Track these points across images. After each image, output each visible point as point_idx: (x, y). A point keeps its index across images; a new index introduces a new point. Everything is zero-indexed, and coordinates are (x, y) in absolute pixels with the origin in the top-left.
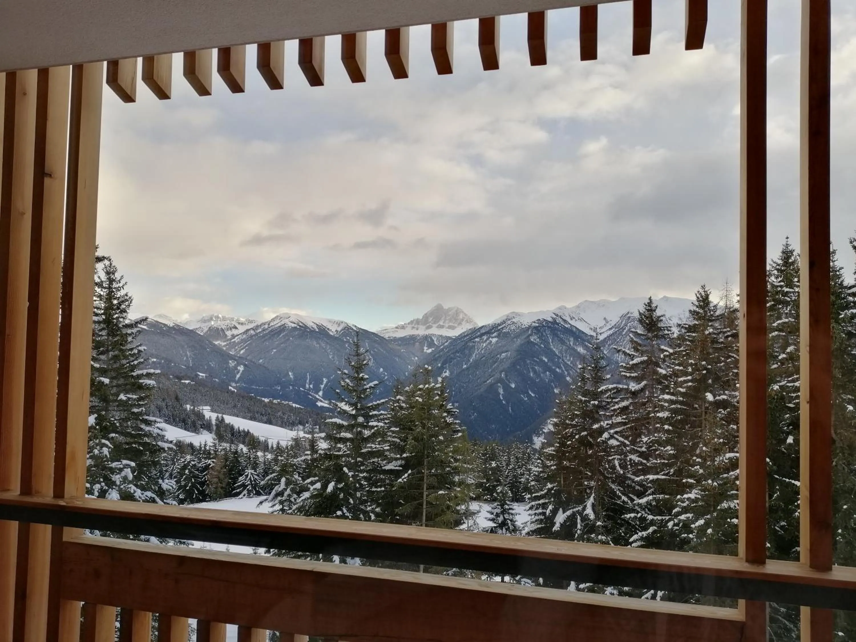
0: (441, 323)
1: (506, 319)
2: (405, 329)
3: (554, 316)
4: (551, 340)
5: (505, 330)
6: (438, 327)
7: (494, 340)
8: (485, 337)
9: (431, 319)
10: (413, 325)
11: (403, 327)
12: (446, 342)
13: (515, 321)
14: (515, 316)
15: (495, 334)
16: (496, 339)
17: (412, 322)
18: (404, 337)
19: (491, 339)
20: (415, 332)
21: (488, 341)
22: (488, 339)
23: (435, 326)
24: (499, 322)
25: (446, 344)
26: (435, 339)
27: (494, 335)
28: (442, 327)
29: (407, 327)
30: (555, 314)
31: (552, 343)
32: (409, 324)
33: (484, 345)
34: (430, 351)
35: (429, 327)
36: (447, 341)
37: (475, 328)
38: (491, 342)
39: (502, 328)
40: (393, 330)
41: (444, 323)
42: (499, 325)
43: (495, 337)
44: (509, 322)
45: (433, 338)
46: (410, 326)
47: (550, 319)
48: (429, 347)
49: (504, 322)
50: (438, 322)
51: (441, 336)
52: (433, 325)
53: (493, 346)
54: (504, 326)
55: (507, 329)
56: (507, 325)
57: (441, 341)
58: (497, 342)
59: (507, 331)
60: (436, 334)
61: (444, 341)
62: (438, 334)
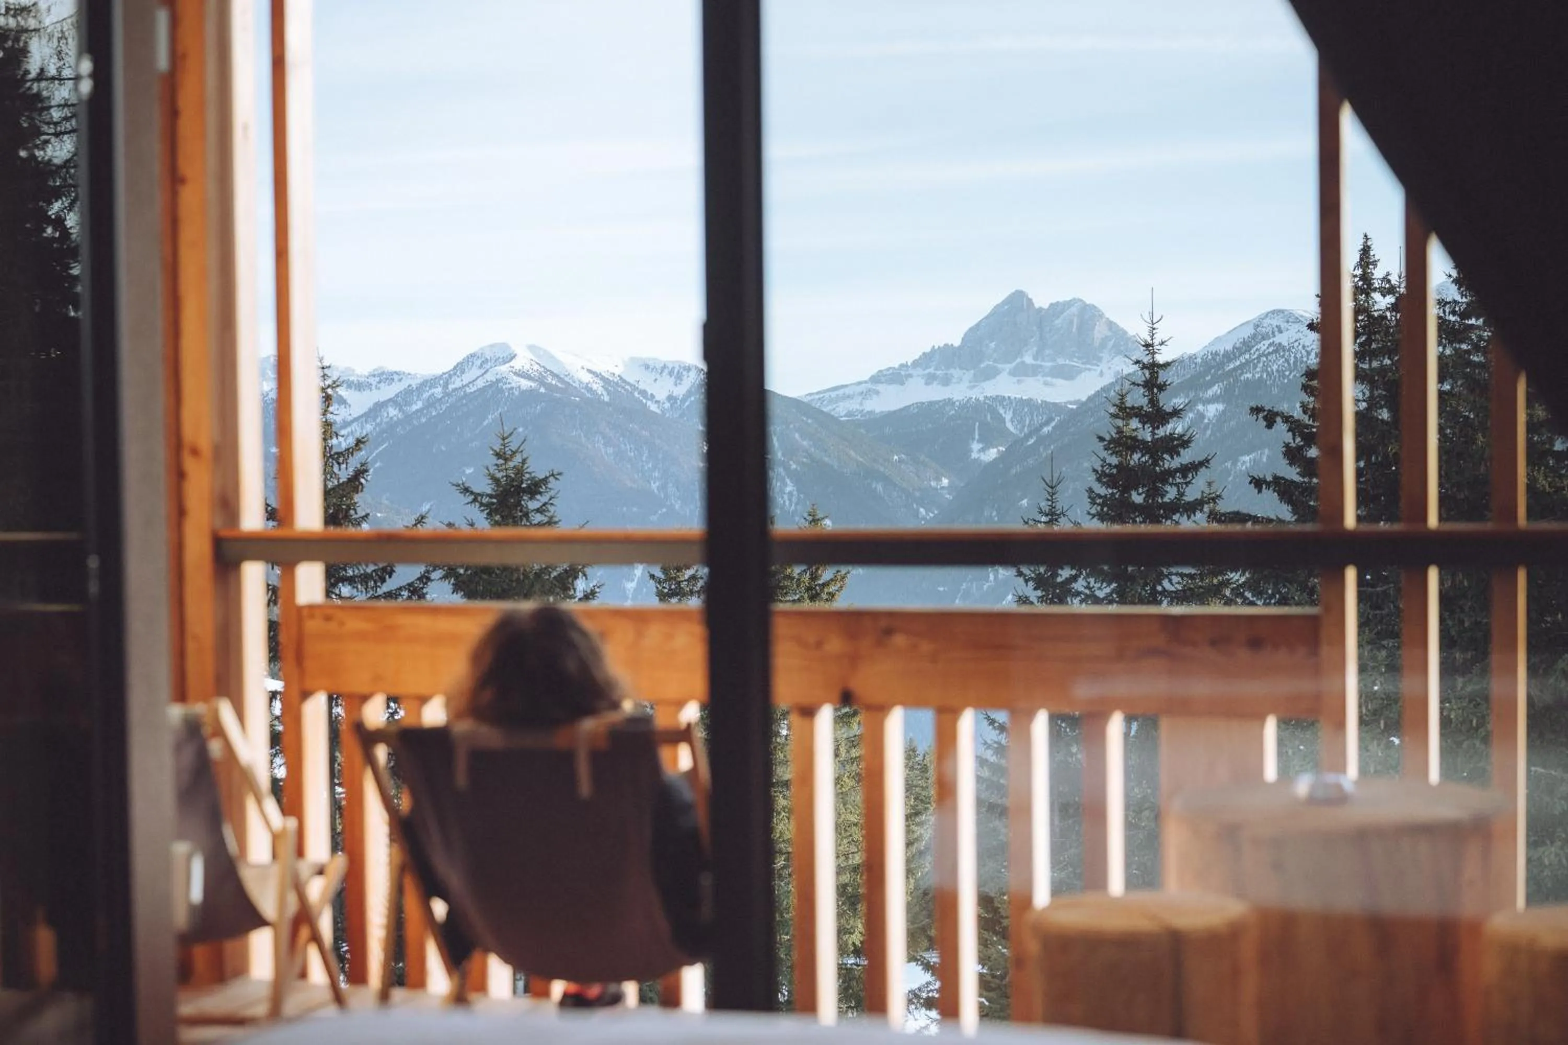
0: (1028, 359)
1: (1254, 336)
2: (902, 384)
5: (1249, 376)
6: (1013, 373)
9: (993, 345)
10: (931, 370)
11: (896, 376)
12: (1047, 423)
13: (1285, 343)
14: (1283, 325)
15: (1216, 389)
16: (1221, 407)
17: (926, 359)
18: (901, 410)
19: (1200, 407)
20: (936, 393)
23: (1008, 367)
24: (1229, 347)
25: (1046, 430)
26: (1008, 416)
27: (1210, 393)
28: (1034, 371)
29: (910, 376)
32: (916, 364)
34: (992, 454)
35: (990, 374)
36: (1051, 419)
38: (1202, 416)
39: (1242, 366)
40: (863, 388)
41: (1036, 357)
42: (1228, 356)
43: (1215, 399)
44: (1263, 346)
45: (1002, 411)
46: (919, 371)
48: (987, 443)
49: (1246, 346)
50: (1019, 353)
51: (1029, 403)
52: (1000, 366)
53: (1209, 432)
54: (1246, 360)
55: (1258, 369)
56: (1255, 356)
57: (1027, 422)
58: (1222, 417)
59: (1257, 376)
60: (1012, 398)
61: (1038, 420)
62: (1018, 396)
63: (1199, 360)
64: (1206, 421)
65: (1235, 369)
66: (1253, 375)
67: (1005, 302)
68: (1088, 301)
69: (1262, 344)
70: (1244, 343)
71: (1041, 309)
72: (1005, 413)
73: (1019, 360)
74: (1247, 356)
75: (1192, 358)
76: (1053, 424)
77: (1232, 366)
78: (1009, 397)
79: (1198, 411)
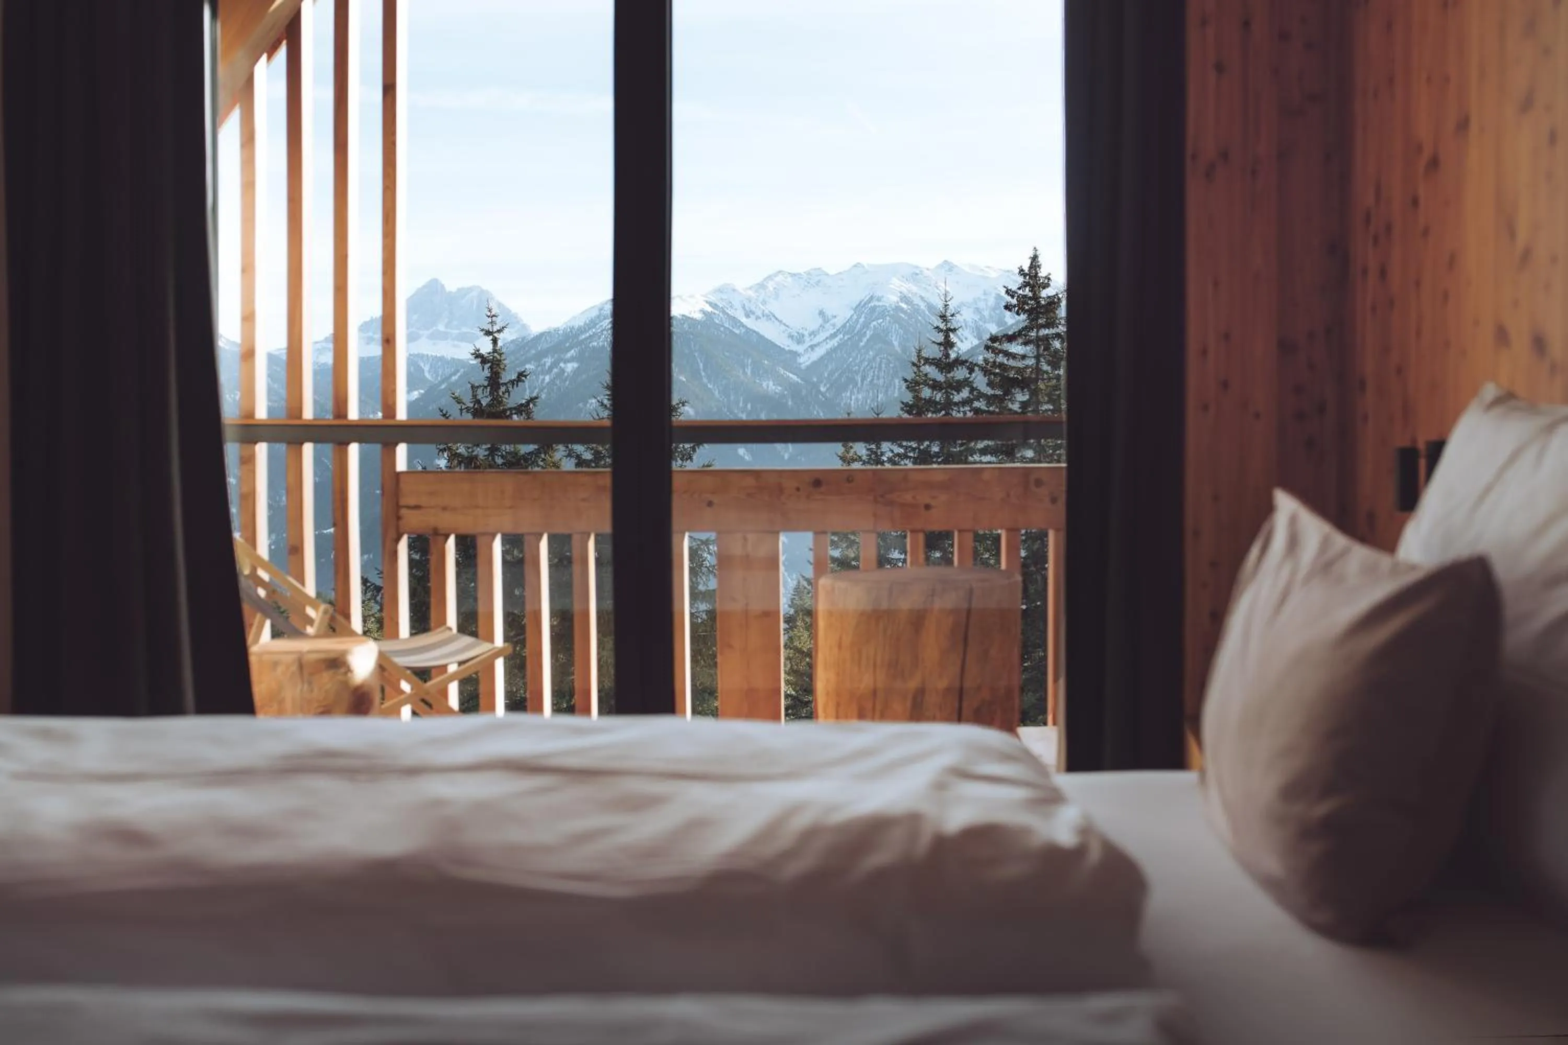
0: (441, 328)
1: (598, 317)
3: (709, 309)
4: (701, 365)
5: (595, 344)
6: (430, 337)
7: (570, 367)
8: (548, 361)
9: (415, 317)
10: (370, 334)
12: (454, 374)
15: (572, 352)
17: (366, 328)
19: (562, 365)
21: (555, 370)
22: (555, 364)
23: (427, 333)
24: (582, 324)
25: (454, 378)
26: (426, 368)
27: (569, 355)
28: (444, 336)
30: (710, 304)
31: (704, 370)
33: (547, 378)
36: (458, 371)
37: (523, 339)
38: (563, 371)
39: (589, 336)
40: (319, 346)
41: (446, 326)
42: (582, 330)
43: (572, 360)
45: (422, 365)
47: (698, 316)
49: (593, 324)
50: (434, 323)
51: (441, 359)
52: (421, 332)
53: (567, 383)
54: (594, 333)
55: (601, 340)
56: (599, 331)
57: (440, 373)
58: (576, 372)
59: (601, 344)
60: (429, 355)
61: (448, 371)
62: (433, 354)
63: (561, 332)
64: (566, 374)
65: (586, 339)
66: (598, 343)
67: (424, 287)
68: (484, 288)
69: (603, 323)
70: (592, 321)
71: (450, 292)
72: (424, 366)
73: (434, 328)
74: (594, 330)
75: (556, 330)
76: (459, 374)
77: (583, 337)
78: (427, 355)
79: (561, 367)
